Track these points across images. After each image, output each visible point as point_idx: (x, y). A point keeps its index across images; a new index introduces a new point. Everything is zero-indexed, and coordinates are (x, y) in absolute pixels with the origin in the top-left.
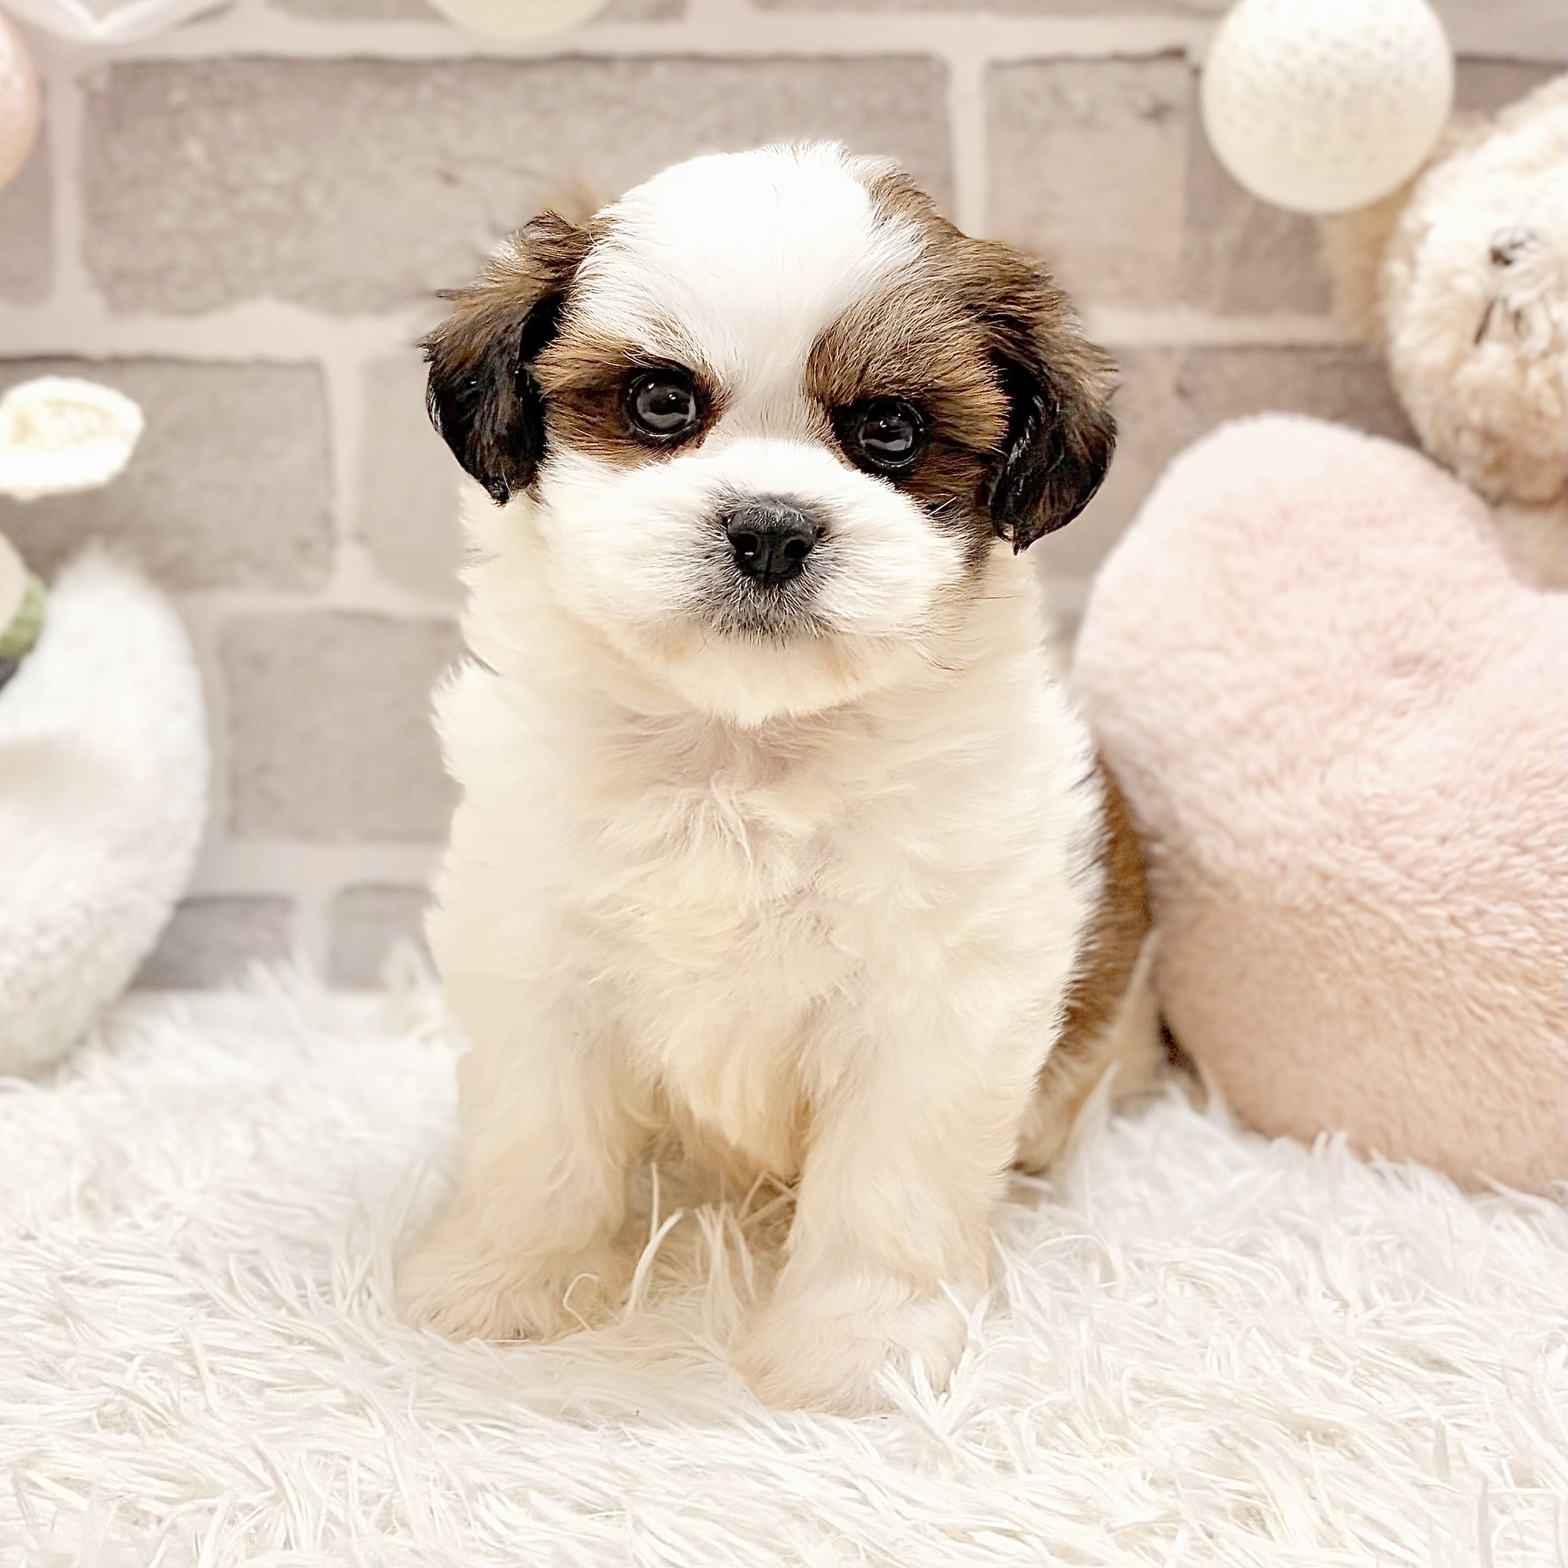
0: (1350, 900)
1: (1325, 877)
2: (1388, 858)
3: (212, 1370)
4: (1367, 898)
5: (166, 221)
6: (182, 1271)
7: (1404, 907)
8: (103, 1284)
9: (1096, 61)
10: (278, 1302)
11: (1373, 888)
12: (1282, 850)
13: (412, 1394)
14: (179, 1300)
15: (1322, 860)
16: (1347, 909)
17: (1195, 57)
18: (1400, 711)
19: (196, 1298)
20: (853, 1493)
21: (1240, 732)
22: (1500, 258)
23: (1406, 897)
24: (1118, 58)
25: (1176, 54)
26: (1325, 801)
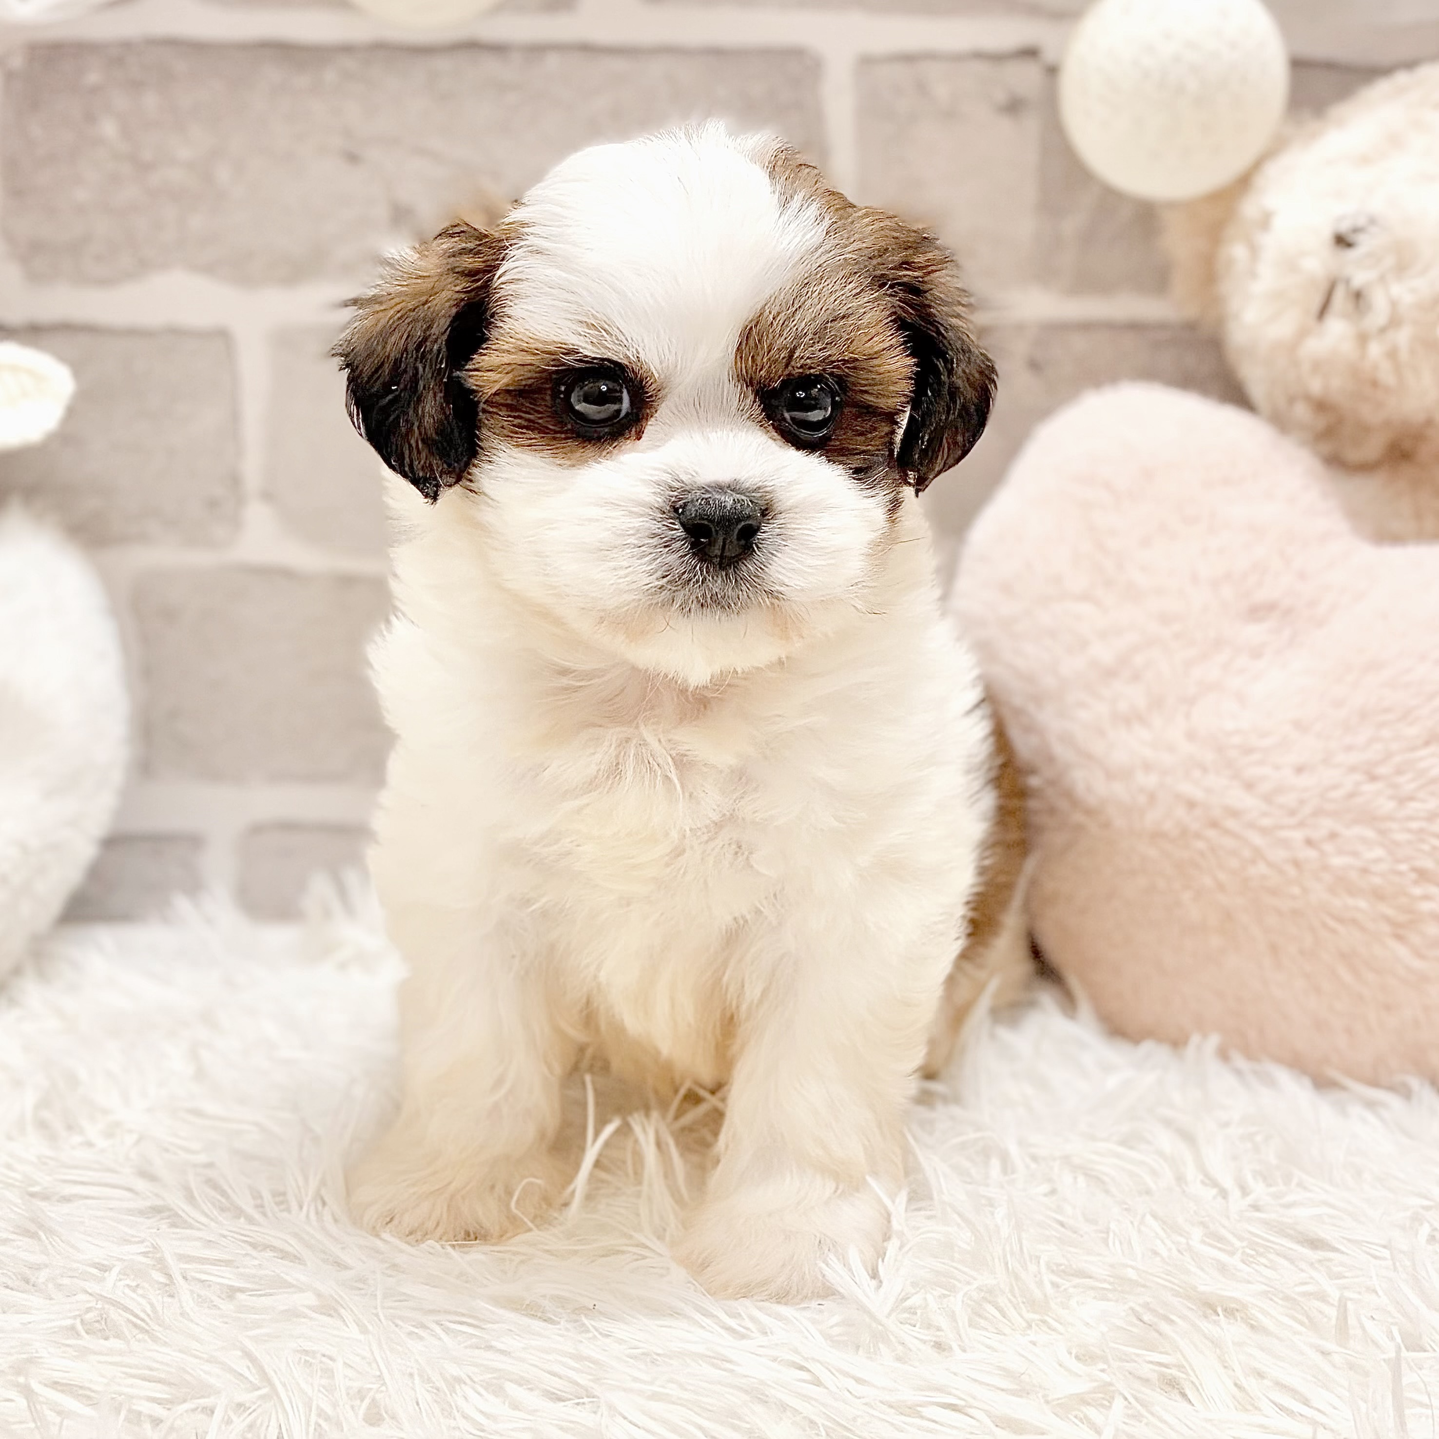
0: (1214, 824)
1: (1191, 804)
2: (1249, 786)
3: (185, 1278)
4: (1231, 824)
5: (81, 195)
6: (140, 1185)
7: (1264, 831)
8: (67, 1199)
9: (957, 58)
10: (239, 1212)
11: (1234, 813)
12: (1150, 781)
13: (379, 1297)
14: (142, 1213)
15: (1188, 789)
16: (1211, 833)
17: (1049, 55)
18: (1256, 653)
19: (157, 1210)
20: (805, 1375)
21: (1110, 674)
22: (1342, 241)
23: (1266, 822)
24: (979, 55)
25: (1030, 53)
26: (1191, 736)
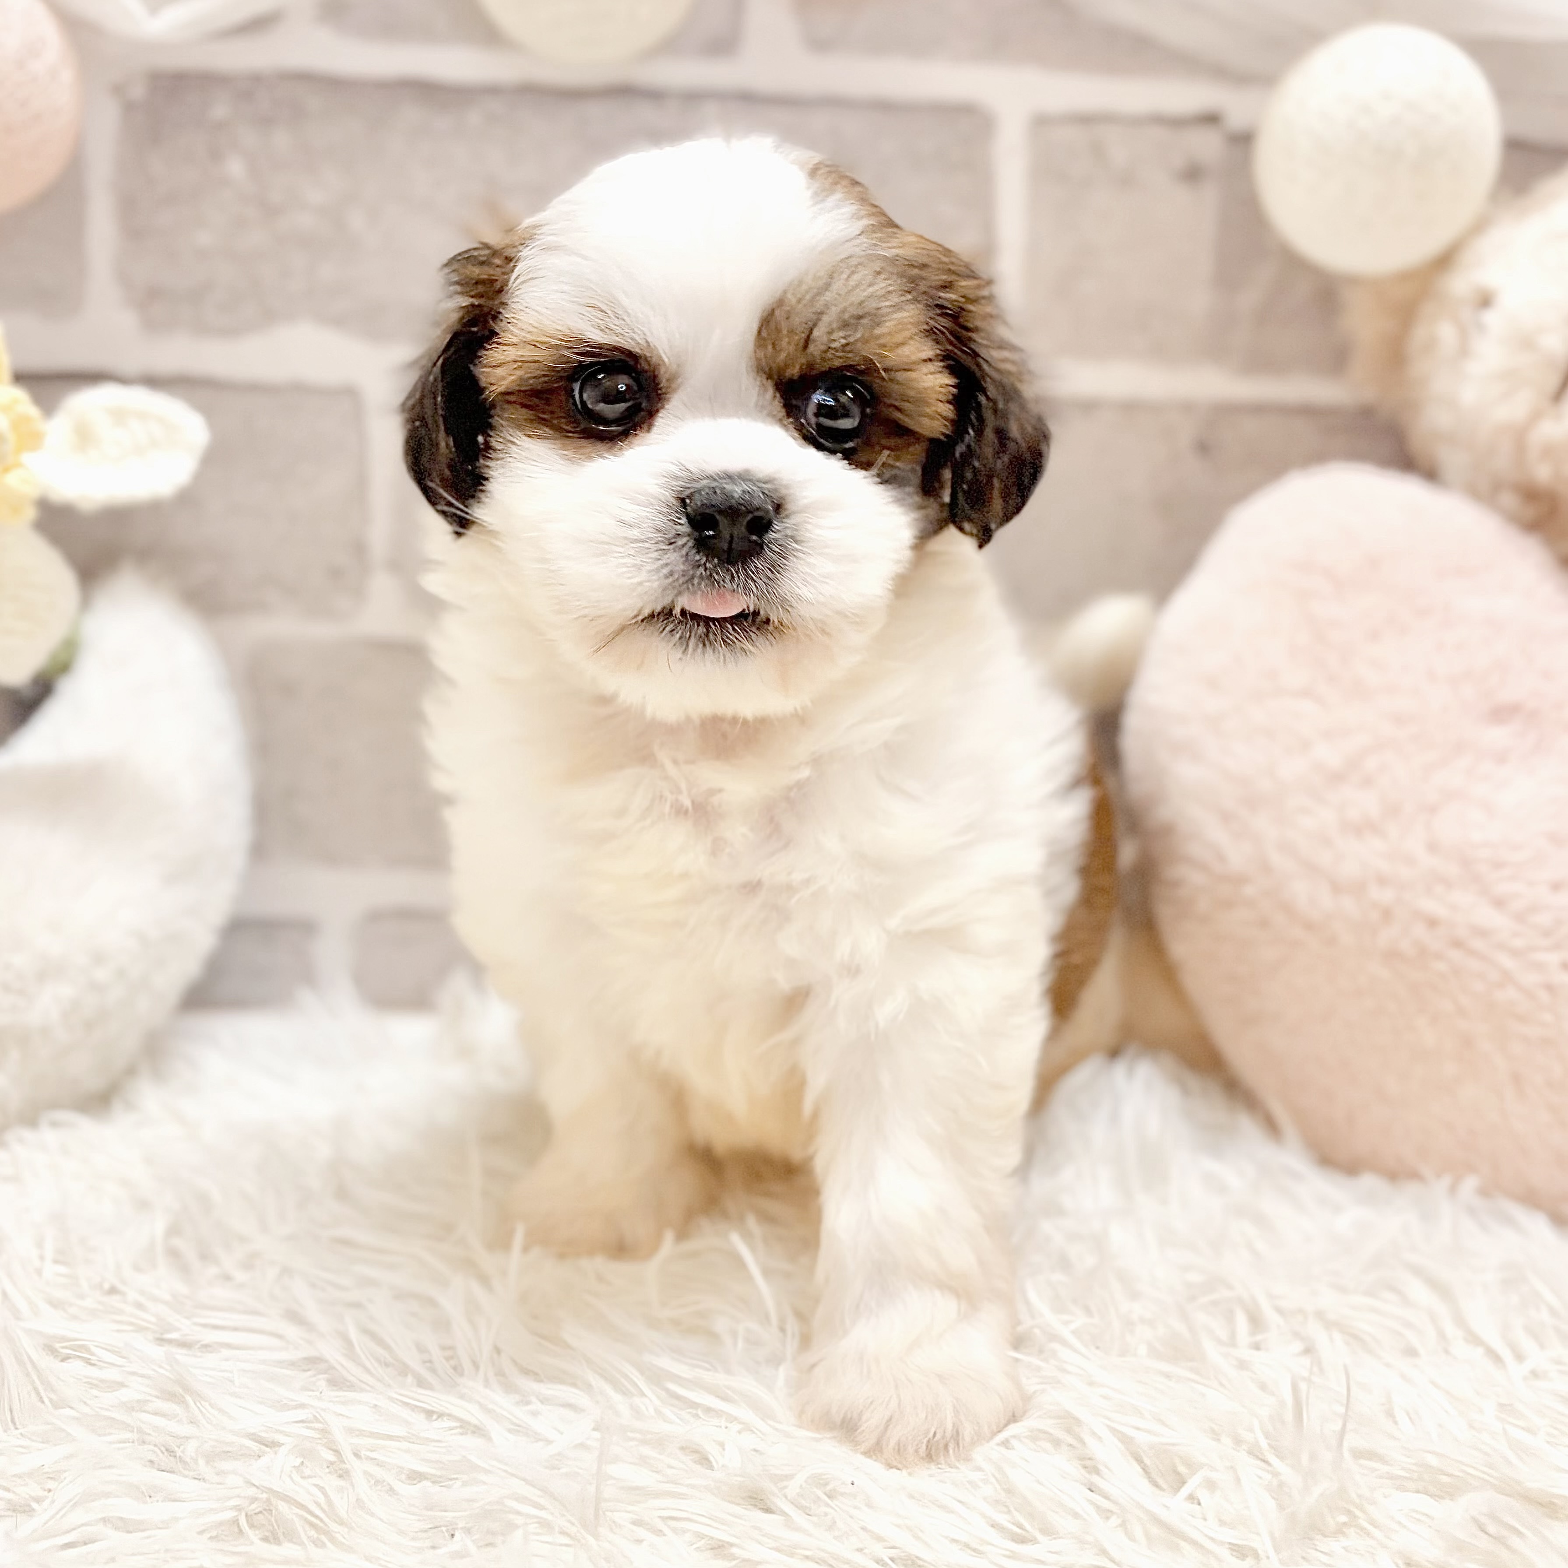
0: (1457, 944)
1: (1432, 923)
2: (1499, 903)
4: (1478, 944)
5: (204, 238)
7: (1515, 953)
8: (206, 1347)
10: (405, 1369)
11: (1482, 933)
12: (1386, 896)
15: (1429, 905)
16: (1455, 955)
18: (1501, 758)
21: (1337, 778)
23: (1518, 943)
26: (1433, 847)
